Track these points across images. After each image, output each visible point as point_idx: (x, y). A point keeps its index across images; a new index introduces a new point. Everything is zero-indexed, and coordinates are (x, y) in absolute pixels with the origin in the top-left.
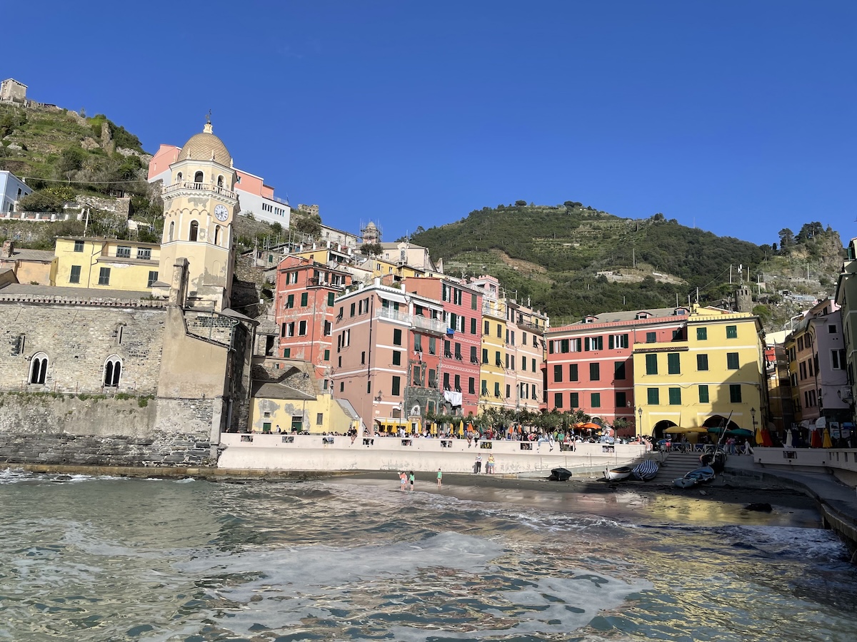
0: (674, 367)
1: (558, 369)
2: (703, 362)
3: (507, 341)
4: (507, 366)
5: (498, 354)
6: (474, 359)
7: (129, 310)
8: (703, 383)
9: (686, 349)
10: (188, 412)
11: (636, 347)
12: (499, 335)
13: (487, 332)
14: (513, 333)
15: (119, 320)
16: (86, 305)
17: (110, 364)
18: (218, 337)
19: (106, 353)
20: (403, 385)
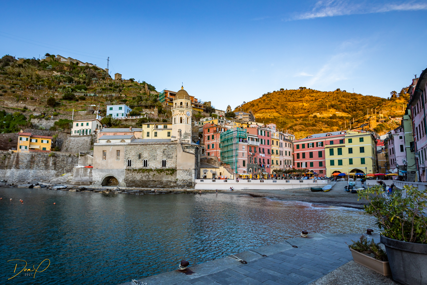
0: (340, 152)
1: (298, 154)
2: (350, 151)
3: (280, 146)
4: (280, 155)
5: (277, 151)
6: (269, 153)
7: (167, 145)
8: (351, 158)
9: (344, 146)
10: (186, 174)
11: (326, 146)
12: (277, 145)
13: (273, 144)
14: (282, 143)
15: (164, 148)
16: (155, 144)
17: (163, 160)
18: (191, 152)
19: (162, 158)
20: (246, 163)
